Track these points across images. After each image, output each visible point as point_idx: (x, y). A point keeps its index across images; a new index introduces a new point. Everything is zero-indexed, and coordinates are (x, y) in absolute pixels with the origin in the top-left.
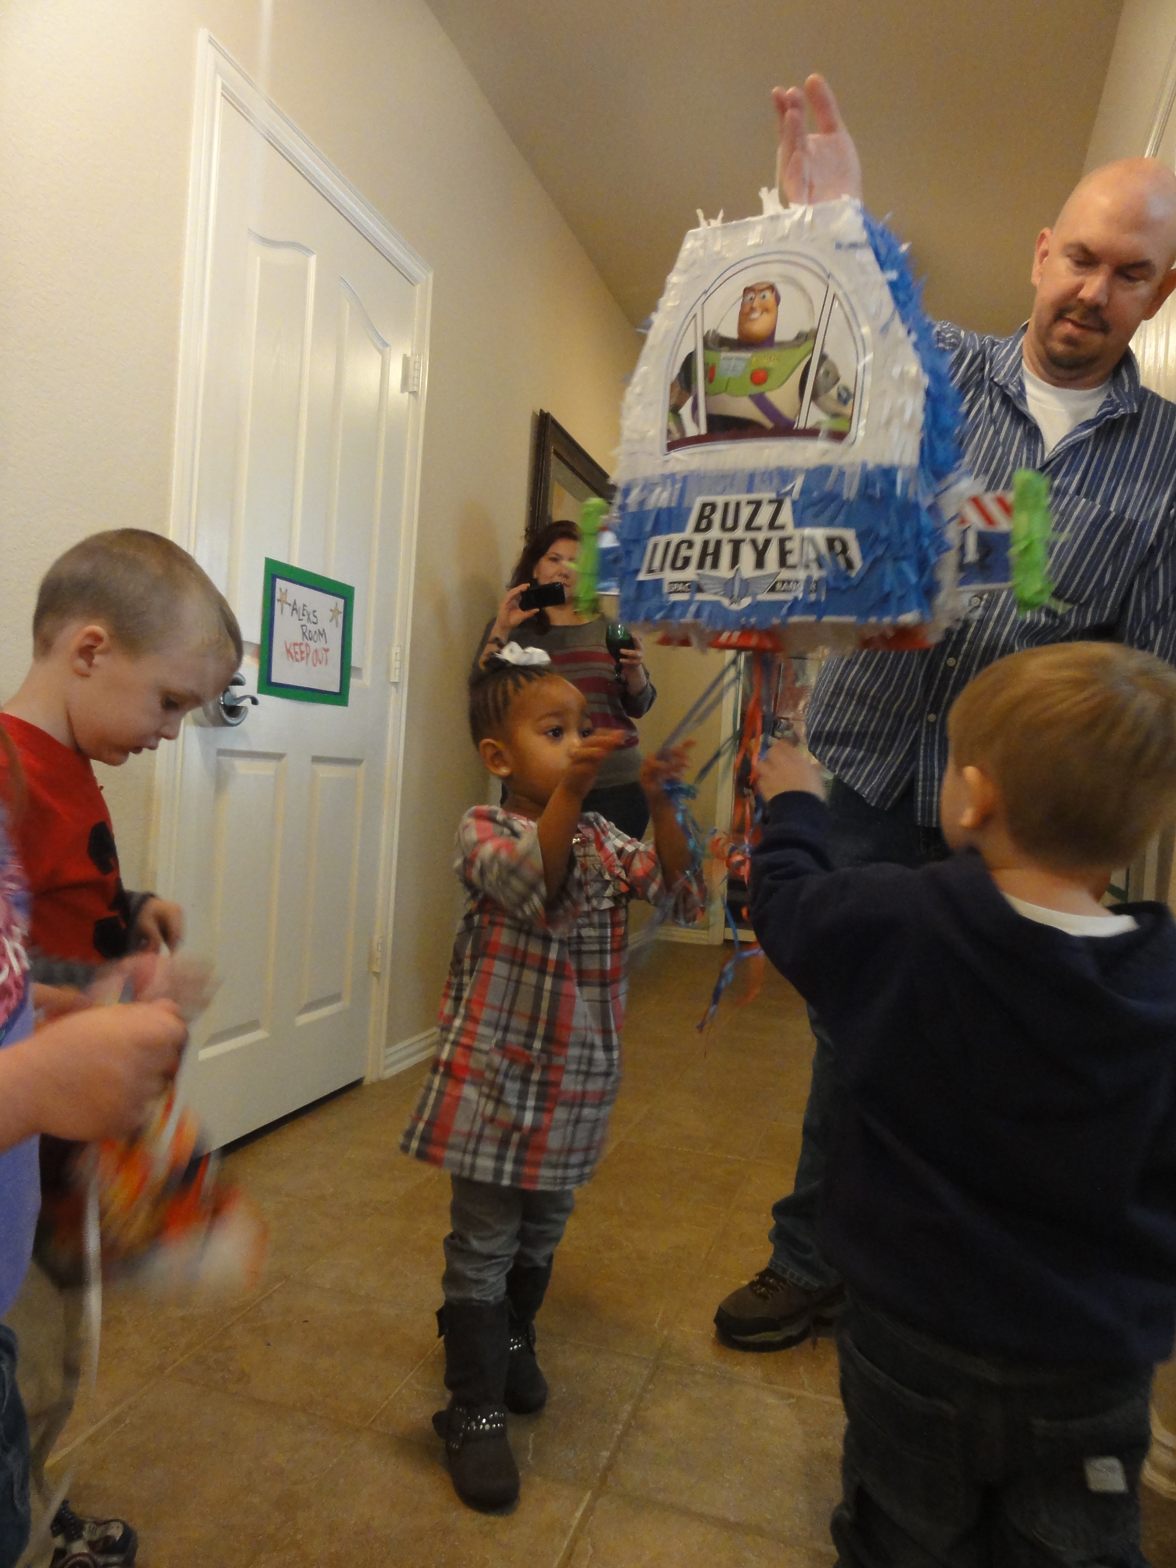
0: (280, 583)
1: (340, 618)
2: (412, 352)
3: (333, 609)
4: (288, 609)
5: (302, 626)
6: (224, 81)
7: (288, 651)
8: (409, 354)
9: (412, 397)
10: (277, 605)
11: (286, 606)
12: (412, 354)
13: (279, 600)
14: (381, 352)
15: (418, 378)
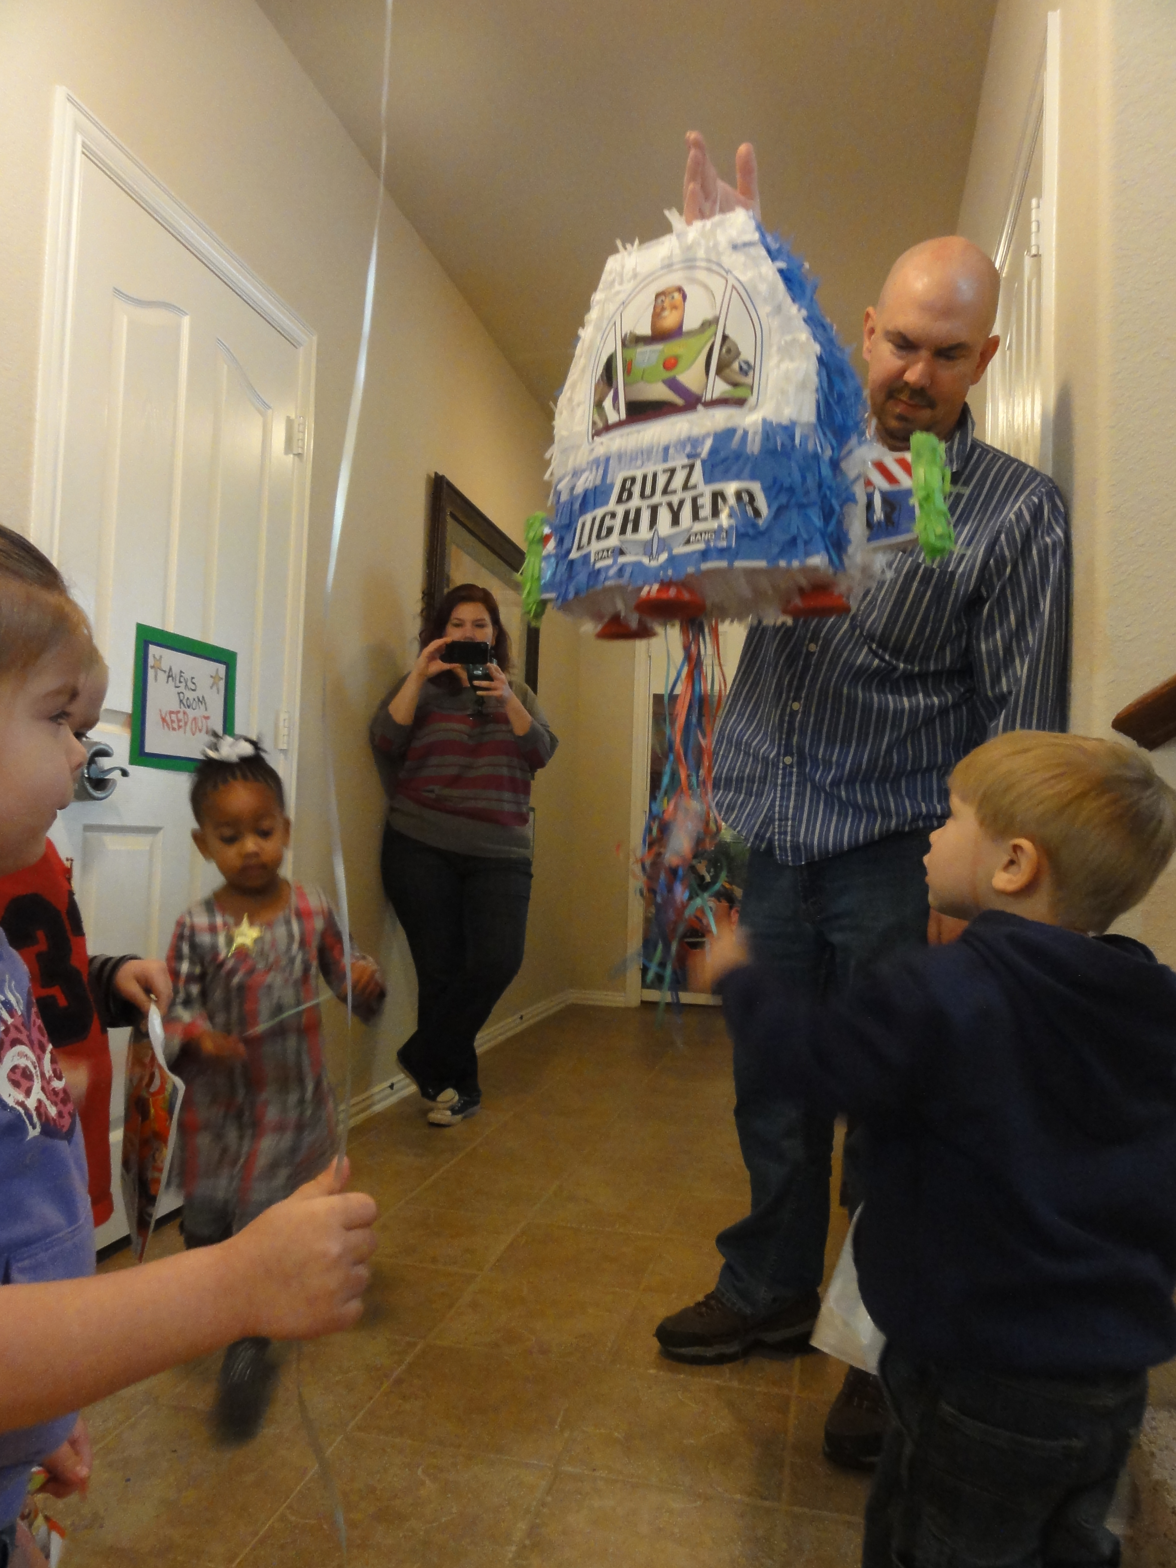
0: (153, 650)
1: (222, 684)
2: (296, 414)
3: (214, 675)
4: (162, 676)
5: (179, 693)
6: (86, 140)
7: (164, 720)
8: (293, 416)
9: (296, 458)
10: (151, 673)
11: (160, 673)
12: (296, 417)
13: (152, 667)
14: (262, 414)
15: (303, 440)
